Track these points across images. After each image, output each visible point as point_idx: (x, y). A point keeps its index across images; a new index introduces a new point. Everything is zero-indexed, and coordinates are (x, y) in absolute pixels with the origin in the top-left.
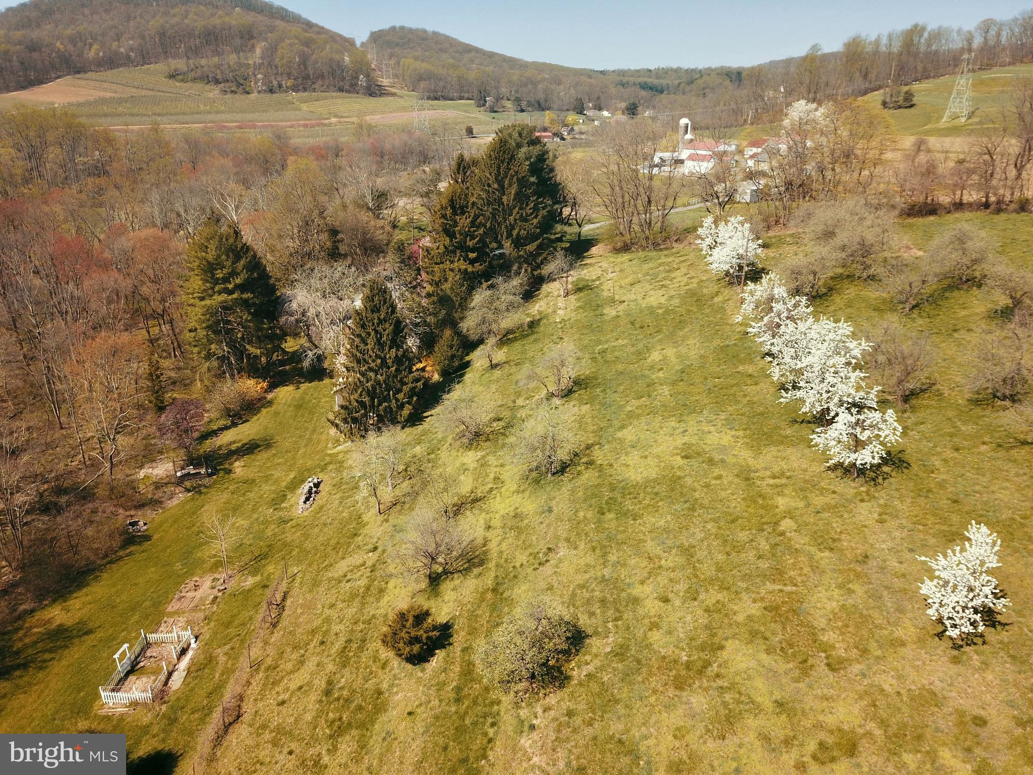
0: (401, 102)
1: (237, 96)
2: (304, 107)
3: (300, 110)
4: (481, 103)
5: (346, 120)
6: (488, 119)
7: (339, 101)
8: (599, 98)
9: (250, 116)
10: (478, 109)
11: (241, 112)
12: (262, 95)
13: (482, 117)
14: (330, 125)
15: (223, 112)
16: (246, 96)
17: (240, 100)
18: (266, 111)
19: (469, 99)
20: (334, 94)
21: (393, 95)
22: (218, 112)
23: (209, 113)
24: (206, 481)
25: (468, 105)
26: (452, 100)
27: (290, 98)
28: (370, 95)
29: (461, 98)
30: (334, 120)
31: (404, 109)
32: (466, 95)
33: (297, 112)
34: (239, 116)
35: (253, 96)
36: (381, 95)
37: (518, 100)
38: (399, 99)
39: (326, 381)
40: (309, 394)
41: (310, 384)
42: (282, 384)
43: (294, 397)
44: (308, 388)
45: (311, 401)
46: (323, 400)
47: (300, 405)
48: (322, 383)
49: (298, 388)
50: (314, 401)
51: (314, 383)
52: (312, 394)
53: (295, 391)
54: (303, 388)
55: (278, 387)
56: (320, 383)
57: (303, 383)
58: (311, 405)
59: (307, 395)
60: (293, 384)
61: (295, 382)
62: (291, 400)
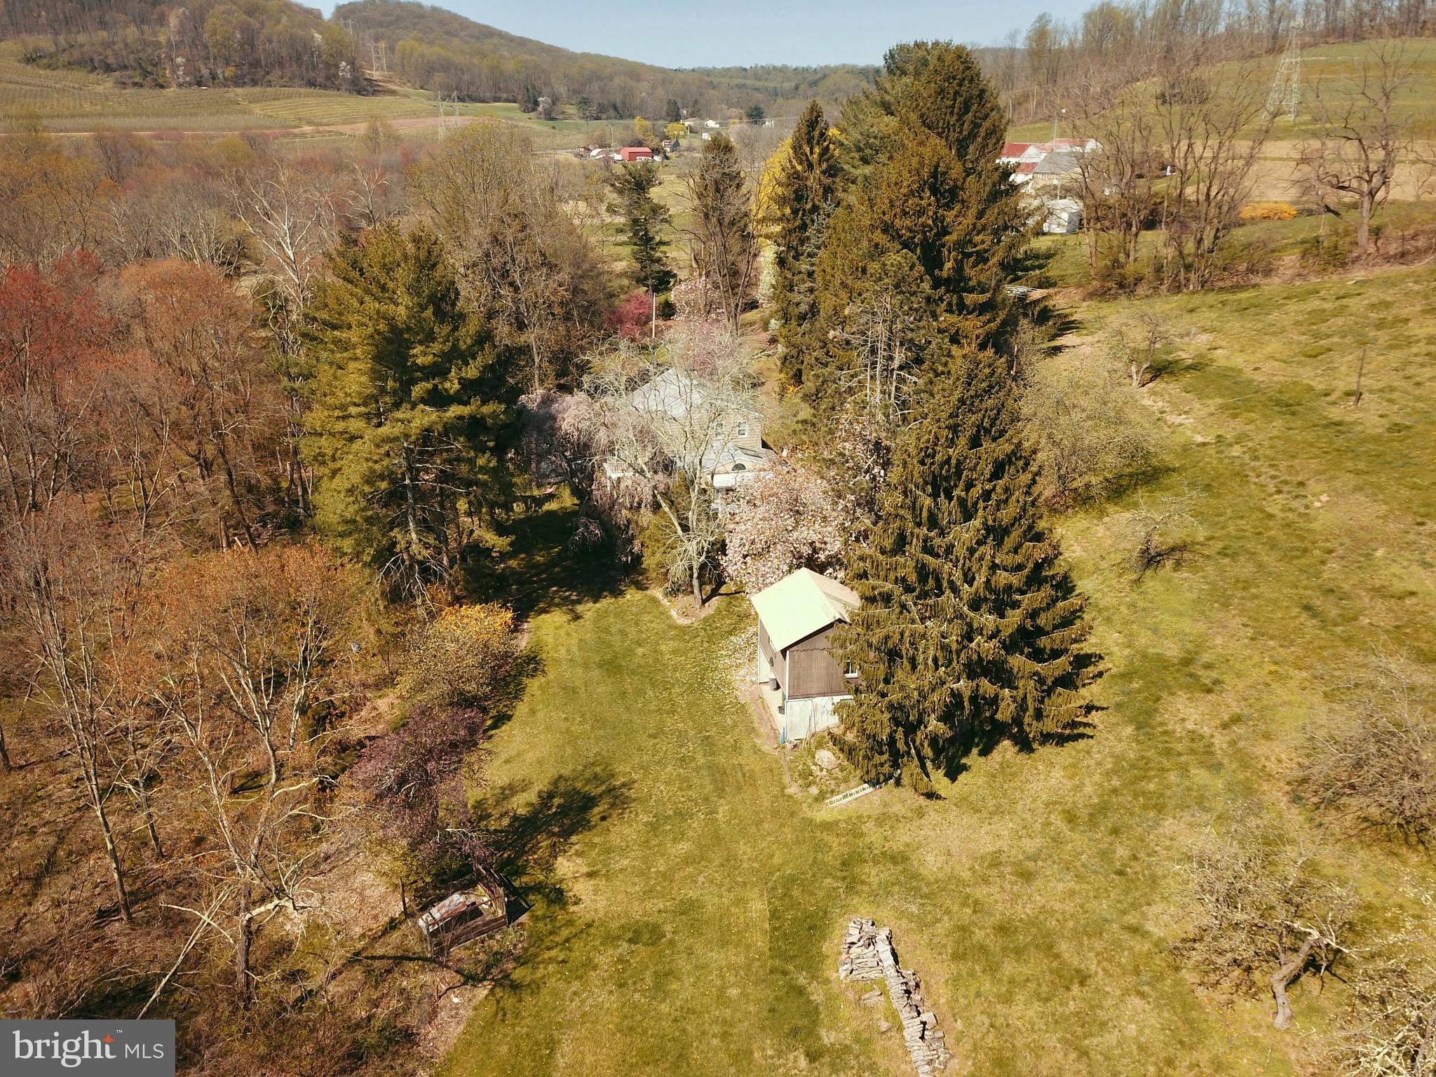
0: (409, 104)
1: (143, 91)
2: (256, 109)
3: (250, 113)
4: (531, 105)
5: (331, 128)
6: (544, 129)
7: (311, 101)
8: (696, 102)
9: (173, 122)
10: (527, 115)
11: (157, 115)
12: (184, 90)
13: (535, 126)
14: (303, 135)
15: (124, 115)
16: (158, 91)
17: (148, 96)
18: (196, 115)
19: (507, 101)
20: (303, 90)
21: (393, 93)
22: (115, 115)
23: (100, 115)
24: (510, 938)
25: (509, 109)
26: (483, 101)
27: (232, 95)
28: (359, 93)
29: (497, 100)
30: (307, 129)
31: (414, 114)
32: (504, 96)
33: (247, 117)
34: (153, 122)
35: (171, 91)
36: (375, 93)
37: (584, 102)
38: (402, 100)
39: (632, 595)
40: (613, 630)
41: (598, 605)
42: (531, 608)
43: (581, 640)
44: (601, 615)
45: (632, 650)
46: (663, 647)
47: (611, 662)
48: (624, 600)
49: (577, 617)
50: (640, 651)
51: (606, 603)
52: (621, 632)
53: (573, 625)
54: (588, 615)
55: (527, 617)
56: (621, 600)
57: (579, 602)
58: (642, 662)
59: (610, 633)
60: (558, 605)
61: (557, 600)
62: (580, 649)
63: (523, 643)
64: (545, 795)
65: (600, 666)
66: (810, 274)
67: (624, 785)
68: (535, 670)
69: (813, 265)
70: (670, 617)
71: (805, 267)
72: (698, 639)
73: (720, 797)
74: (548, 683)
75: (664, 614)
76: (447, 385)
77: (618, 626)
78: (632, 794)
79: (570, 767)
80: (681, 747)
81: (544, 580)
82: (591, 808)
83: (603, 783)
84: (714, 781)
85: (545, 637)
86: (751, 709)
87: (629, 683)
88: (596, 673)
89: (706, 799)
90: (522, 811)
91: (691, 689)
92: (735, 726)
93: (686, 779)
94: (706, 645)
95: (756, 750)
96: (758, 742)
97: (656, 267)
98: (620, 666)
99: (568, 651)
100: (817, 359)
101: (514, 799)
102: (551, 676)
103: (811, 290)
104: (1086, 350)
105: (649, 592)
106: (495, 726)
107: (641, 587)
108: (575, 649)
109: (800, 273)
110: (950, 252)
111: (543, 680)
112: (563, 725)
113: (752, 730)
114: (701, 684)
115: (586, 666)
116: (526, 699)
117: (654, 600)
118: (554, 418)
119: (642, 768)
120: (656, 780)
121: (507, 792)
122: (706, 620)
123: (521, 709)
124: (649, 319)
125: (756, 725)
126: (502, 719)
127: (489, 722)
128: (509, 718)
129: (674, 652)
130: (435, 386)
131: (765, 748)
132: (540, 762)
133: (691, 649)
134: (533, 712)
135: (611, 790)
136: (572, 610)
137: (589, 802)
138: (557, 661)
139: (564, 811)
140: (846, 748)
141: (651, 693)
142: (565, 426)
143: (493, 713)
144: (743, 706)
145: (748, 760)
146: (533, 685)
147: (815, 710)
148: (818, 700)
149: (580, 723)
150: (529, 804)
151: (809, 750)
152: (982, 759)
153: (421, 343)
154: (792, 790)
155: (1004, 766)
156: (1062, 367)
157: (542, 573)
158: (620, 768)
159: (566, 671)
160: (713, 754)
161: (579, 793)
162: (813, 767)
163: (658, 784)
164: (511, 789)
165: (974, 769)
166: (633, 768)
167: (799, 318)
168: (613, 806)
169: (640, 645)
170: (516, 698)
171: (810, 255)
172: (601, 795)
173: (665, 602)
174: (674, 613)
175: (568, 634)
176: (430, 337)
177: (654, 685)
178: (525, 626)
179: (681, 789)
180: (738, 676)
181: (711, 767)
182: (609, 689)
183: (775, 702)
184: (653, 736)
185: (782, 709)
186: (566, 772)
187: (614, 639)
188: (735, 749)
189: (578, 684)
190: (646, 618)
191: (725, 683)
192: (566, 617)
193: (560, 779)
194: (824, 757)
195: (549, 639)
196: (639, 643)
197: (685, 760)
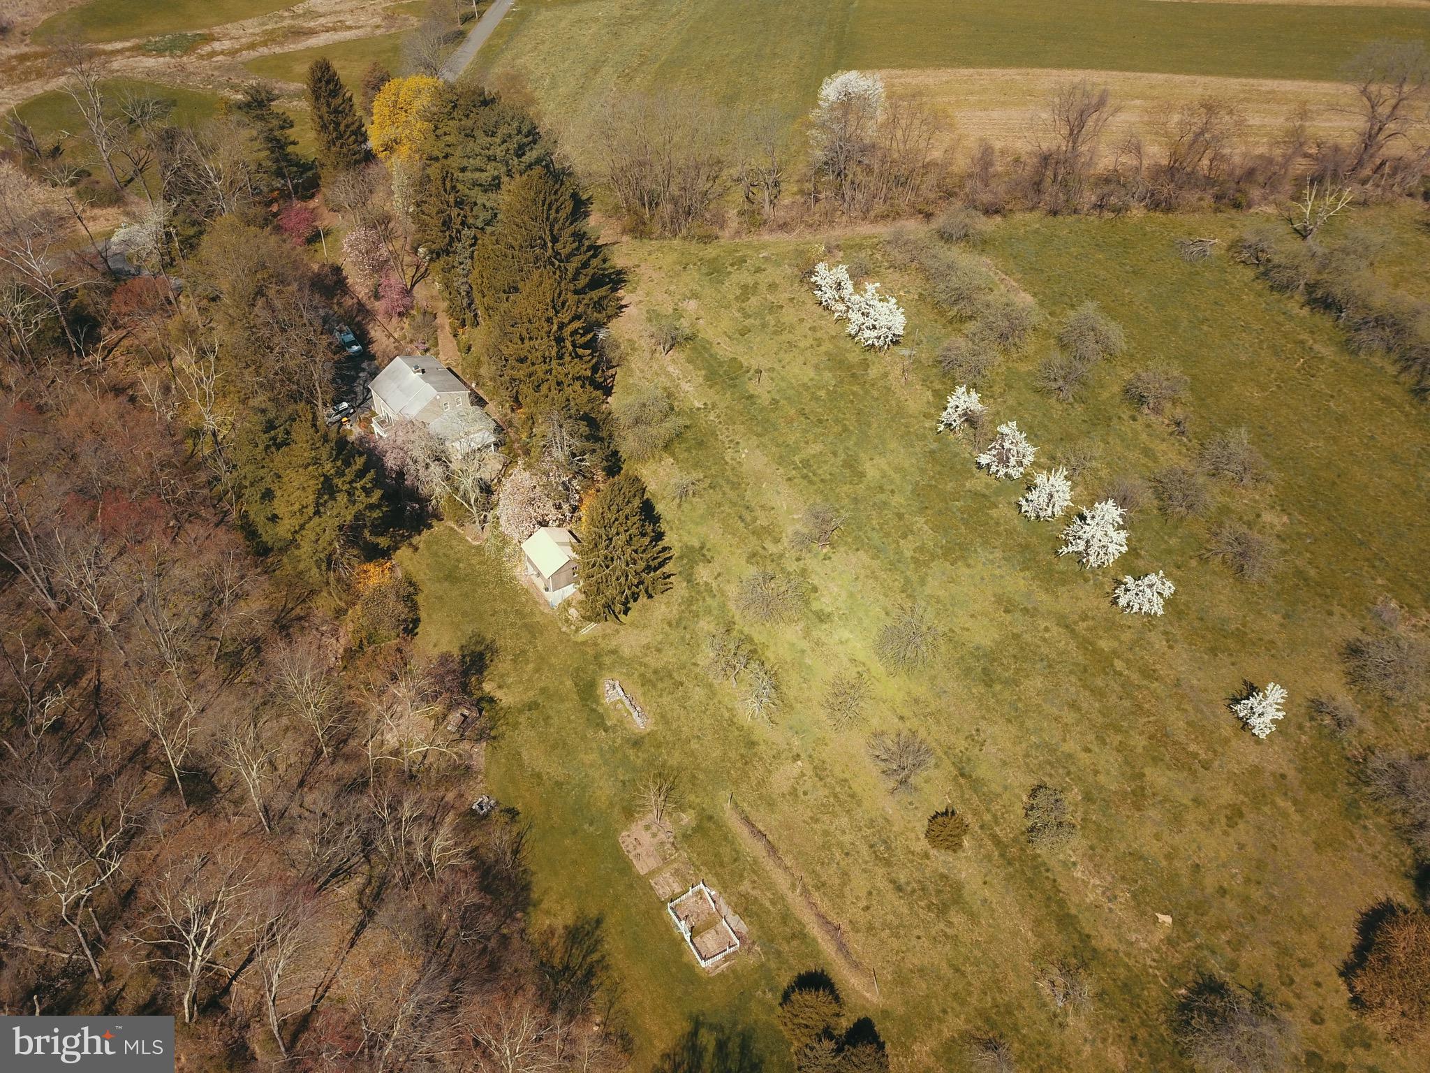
24: (483, 722)
39: (437, 526)
40: (440, 554)
41: (422, 537)
43: (427, 564)
44: (427, 543)
45: (457, 566)
46: (472, 561)
47: (450, 575)
48: (435, 530)
49: (416, 548)
50: (462, 565)
51: (426, 533)
53: (417, 555)
54: (421, 545)
55: (390, 555)
56: (433, 531)
57: (410, 536)
58: (466, 572)
59: (439, 557)
60: (401, 542)
61: (399, 539)
62: (430, 571)
63: (399, 574)
65: (446, 580)
67: (492, 643)
68: (416, 590)
70: (467, 541)
73: (536, 639)
74: (427, 597)
75: (462, 539)
77: (441, 550)
78: (497, 646)
80: (508, 618)
82: (484, 658)
83: (482, 644)
84: (530, 632)
85: (408, 567)
86: (531, 590)
87: (465, 587)
88: (446, 584)
89: (530, 642)
91: (498, 585)
92: (527, 601)
93: (517, 634)
94: (494, 556)
95: (542, 613)
96: (542, 608)
98: (456, 577)
99: (425, 573)
102: (426, 592)
105: (445, 523)
106: (416, 627)
107: (440, 520)
108: (427, 571)
111: (424, 595)
112: (449, 619)
113: (536, 603)
114: (502, 580)
115: (439, 581)
116: (421, 608)
117: (451, 528)
119: (495, 632)
120: (504, 638)
122: (488, 540)
123: (423, 614)
125: (538, 599)
126: (417, 622)
127: (412, 626)
128: (419, 621)
129: (479, 563)
131: (546, 612)
132: (450, 642)
134: (429, 615)
135: (487, 647)
136: (411, 544)
137: (481, 656)
138: (423, 581)
139: (473, 663)
141: (479, 590)
143: (411, 620)
144: (527, 589)
145: (538, 618)
147: (563, 592)
148: (564, 588)
149: (456, 616)
151: (564, 608)
152: (635, 605)
154: (564, 629)
155: (644, 605)
158: (489, 636)
159: (431, 587)
160: (523, 618)
161: (474, 651)
162: (569, 617)
163: (506, 640)
165: (633, 610)
166: (491, 633)
168: (492, 654)
172: (484, 650)
173: (458, 529)
174: (469, 538)
175: (418, 562)
177: (479, 586)
178: (393, 562)
179: (517, 639)
180: (518, 572)
181: (526, 625)
182: (458, 593)
183: (540, 585)
184: (493, 615)
185: (547, 589)
186: (464, 642)
187: (444, 560)
188: (532, 614)
189: (441, 593)
190: (454, 543)
191: (513, 578)
192: (411, 550)
193: (462, 647)
194: (572, 611)
195: (411, 568)
196: (458, 561)
197: (512, 625)
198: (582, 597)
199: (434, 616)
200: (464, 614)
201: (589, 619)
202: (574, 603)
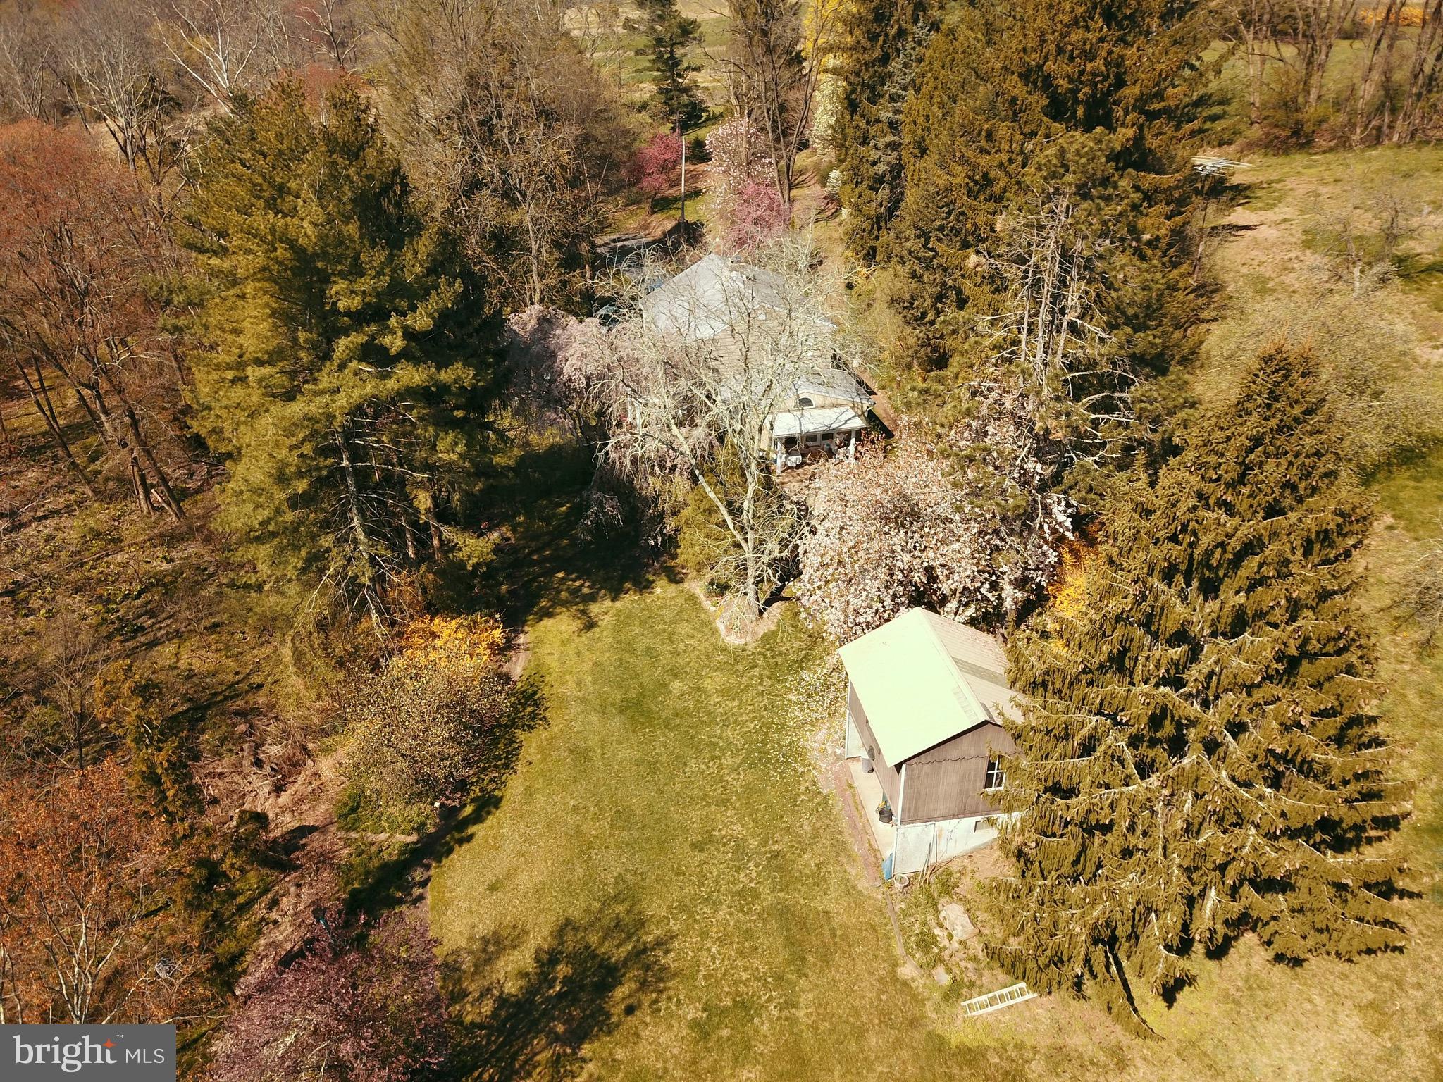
39: (662, 589)
40: (639, 648)
41: (618, 604)
42: (528, 609)
43: (596, 664)
44: (624, 620)
45: (664, 686)
46: (707, 683)
47: (637, 704)
48: (653, 597)
49: (590, 625)
50: (676, 686)
51: (629, 600)
52: (649, 650)
53: (585, 638)
54: (605, 621)
55: (524, 623)
56: (649, 598)
57: (592, 598)
58: (680, 706)
59: (633, 652)
60: (565, 604)
61: (564, 595)
62: (594, 681)
63: (518, 667)
64: (545, 957)
65: (622, 712)
66: (893, 126)
67: (659, 943)
68: (533, 716)
69: (897, 112)
70: (715, 631)
71: (886, 115)
72: (756, 672)
73: (801, 974)
74: (551, 741)
75: (707, 626)
76: (386, 341)
77: (646, 641)
78: (670, 961)
79: (581, 904)
80: (739, 869)
81: (546, 559)
82: (611, 988)
83: (629, 937)
84: (790, 942)
85: (548, 660)
86: (838, 805)
87: (663, 743)
88: (617, 722)
89: (779, 978)
90: (511, 987)
91: (749, 763)
92: (815, 836)
93: (748, 935)
94: (767, 682)
95: (850, 889)
96: (852, 871)
97: (684, 98)
98: (650, 711)
99: (579, 683)
100: (910, 252)
101: (501, 963)
102: (555, 729)
103: (894, 146)
104: (1265, 233)
105: (685, 585)
106: (477, 818)
107: (675, 577)
108: (587, 679)
109: (878, 121)
110: (1127, 113)
111: (545, 735)
112: (573, 820)
113: (841, 848)
114: (763, 753)
115: (603, 709)
116: (520, 768)
117: (692, 599)
118: (553, 356)
119: (683, 908)
120: (704, 935)
121: (491, 948)
122: (765, 639)
123: (514, 788)
124: (676, 162)
125: (848, 839)
126: (488, 804)
127: (468, 810)
128: (496, 802)
129: (724, 692)
130: (373, 337)
131: (863, 885)
132: (539, 891)
133: (747, 688)
134: (530, 792)
135: (640, 953)
136: (584, 612)
137: (609, 975)
138: (562, 699)
139: (573, 988)
140: (1008, 963)
141: (692, 763)
142: (567, 369)
143: (475, 792)
144: (826, 800)
145: (830, 901)
146: (531, 743)
147: (938, 836)
148: (944, 824)
149: (596, 818)
150: (523, 974)
151: (929, 895)
152: (1212, 965)
153: (342, 275)
154: (908, 971)
156: (1239, 260)
157: (543, 548)
158: (655, 908)
159: (575, 719)
160: (786, 887)
161: (594, 956)
162: (937, 931)
163: (708, 944)
164: (497, 943)
165: (1201, 982)
166: (670, 908)
167: (875, 180)
168: (643, 985)
169: (676, 676)
170: (506, 766)
171: (893, 98)
172: (625, 961)
173: (707, 604)
174: (721, 626)
175: (579, 653)
176: (356, 270)
177: (698, 751)
178: (522, 639)
179: (741, 954)
180: (815, 741)
181: (784, 912)
182: (634, 754)
183: (871, 791)
184: (698, 847)
185: (886, 815)
186: (575, 914)
187: (641, 663)
188: (818, 879)
189: (592, 741)
190: (683, 629)
191: (798, 754)
192: (576, 624)
193: (567, 925)
194: (953, 913)
195: (553, 662)
196: (675, 673)
197: (746, 896)
198: (1008, 872)
199: (540, 799)
200: (623, 818)
201: (1014, 967)
202: (966, 886)
